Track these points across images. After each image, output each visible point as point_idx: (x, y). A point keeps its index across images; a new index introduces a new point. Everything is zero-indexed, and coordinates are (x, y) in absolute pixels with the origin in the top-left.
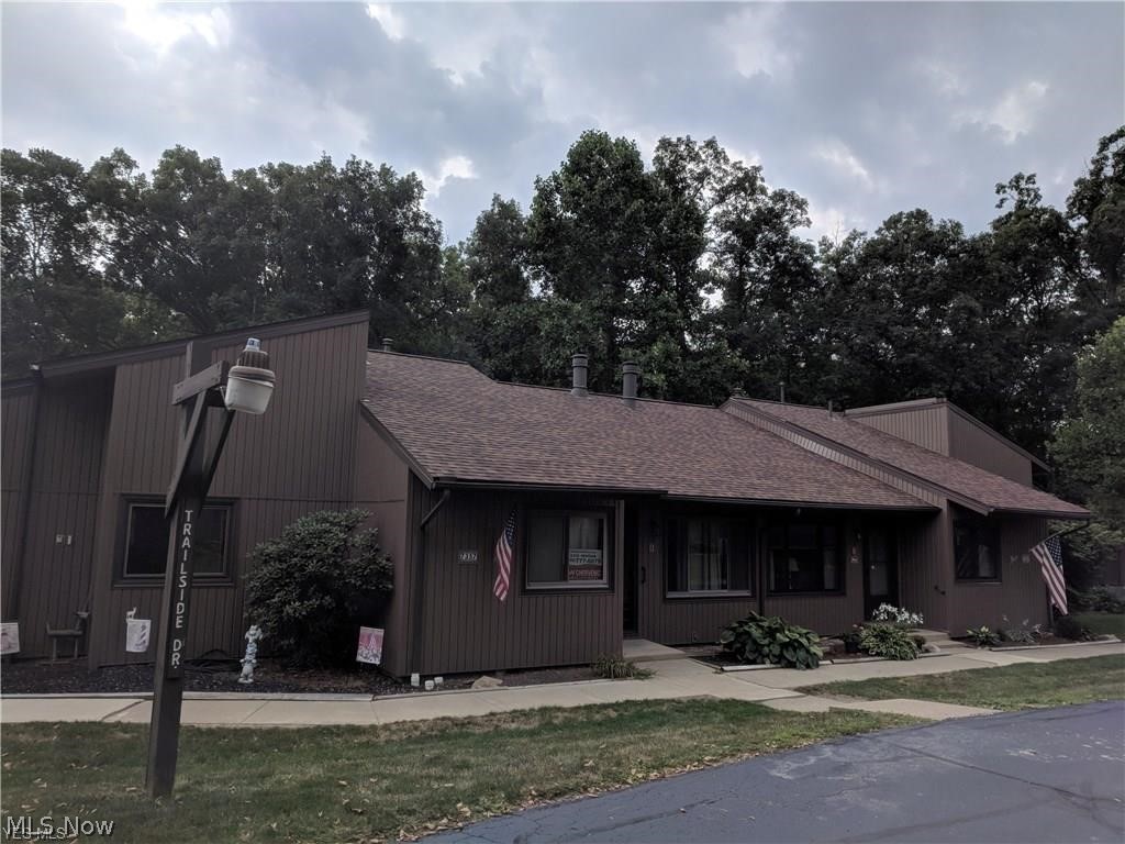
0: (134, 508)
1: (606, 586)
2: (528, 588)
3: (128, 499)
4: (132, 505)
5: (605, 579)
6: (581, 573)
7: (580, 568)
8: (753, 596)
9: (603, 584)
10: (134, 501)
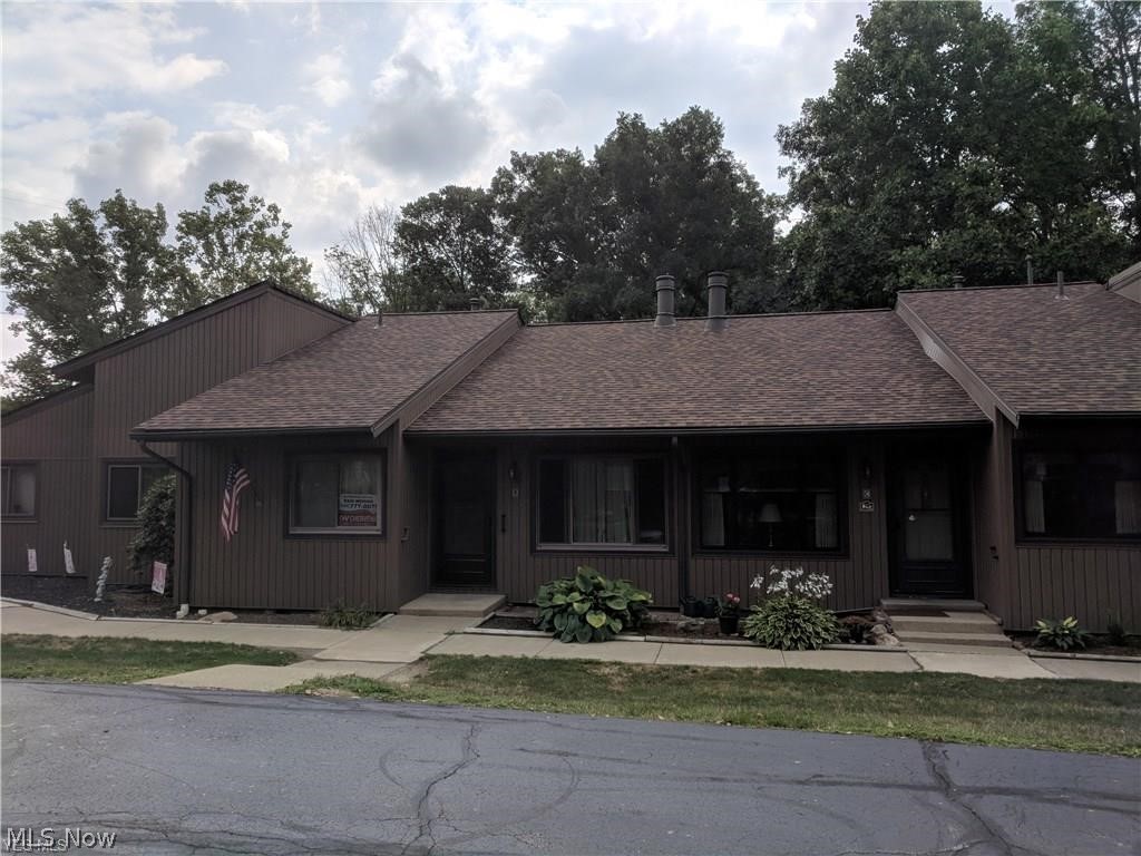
0: (113, 469)
1: (379, 533)
2: (291, 532)
3: (107, 462)
4: (110, 467)
5: (379, 526)
6: (356, 518)
7: (355, 513)
8: (672, 551)
9: (376, 530)
10: (111, 463)
